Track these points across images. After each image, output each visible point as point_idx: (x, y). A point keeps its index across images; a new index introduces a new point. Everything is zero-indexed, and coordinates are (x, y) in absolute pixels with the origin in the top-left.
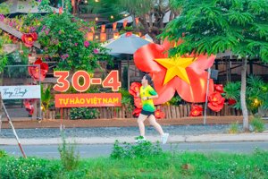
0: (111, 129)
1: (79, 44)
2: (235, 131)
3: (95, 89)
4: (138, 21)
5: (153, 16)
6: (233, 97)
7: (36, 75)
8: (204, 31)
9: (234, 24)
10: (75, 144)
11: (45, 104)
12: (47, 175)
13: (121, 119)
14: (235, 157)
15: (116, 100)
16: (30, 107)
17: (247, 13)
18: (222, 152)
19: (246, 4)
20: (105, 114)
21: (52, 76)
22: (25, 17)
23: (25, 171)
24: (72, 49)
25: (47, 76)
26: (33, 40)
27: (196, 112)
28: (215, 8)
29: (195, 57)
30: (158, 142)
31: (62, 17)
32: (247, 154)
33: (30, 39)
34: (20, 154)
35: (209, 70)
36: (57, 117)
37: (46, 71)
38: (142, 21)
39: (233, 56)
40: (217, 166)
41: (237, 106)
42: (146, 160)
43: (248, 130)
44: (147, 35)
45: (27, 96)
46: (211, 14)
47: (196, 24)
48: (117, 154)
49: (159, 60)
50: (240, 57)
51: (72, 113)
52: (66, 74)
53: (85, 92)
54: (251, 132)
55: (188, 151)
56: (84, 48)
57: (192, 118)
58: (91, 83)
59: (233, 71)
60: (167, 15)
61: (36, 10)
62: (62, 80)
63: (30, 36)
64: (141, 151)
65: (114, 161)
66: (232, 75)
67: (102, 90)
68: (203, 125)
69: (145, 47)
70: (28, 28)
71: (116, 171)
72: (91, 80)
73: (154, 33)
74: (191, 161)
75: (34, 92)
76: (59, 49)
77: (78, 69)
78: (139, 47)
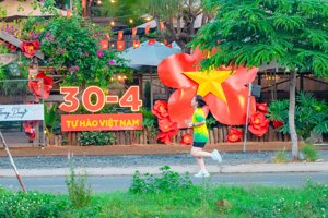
0: (129, 157)
1: (90, 54)
2: (281, 159)
3: (111, 109)
4: (162, 26)
5: (181, 20)
6: (280, 119)
7: (38, 92)
8: (244, 38)
9: (280, 29)
10: (86, 176)
11: (49, 127)
12: (51, 213)
13: (142, 145)
14: (282, 191)
15: (137, 122)
16: (31, 131)
17: (296, 16)
18: (266, 185)
19: (295, 5)
20: (123, 139)
21: (58, 93)
22: (25, 20)
23: (25, 208)
24: (82, 60)
25: (52, 93)
26: (35, 48)
27: (234, 137)
28: (257, 11)
29: (233, 70)
30: (187, 173)
31: (70, 21)
32: (297, 187)
33: (31, 48)
34: (18, 188)
35: (250, 85)
36: (64, 143)
37: (51, 87)
38: (168, 26)
39: (280, 69)
40: (260, 203)
41: (284, 130)
42: (173, 195)
43: (297, 159)
44: (174, 43)
45: (27, 117)
46: (253, 18)
47: (234, 29)
48: (137, 188)
49: (188, 73)
50: (287, 70)
51: (83, 138)
52: (75, 91)
53: (98, 113)
54: (301, 161)
55: (224, 185)
56: (97, 59)
57: (229, 143)
58: (105, 101)
59: (280, 87)
60: (199, 18)
61: (38, 13)
62: (70, 98)
63: (31, 44)
64: (166, 184)
65: (133, 196)
66: (278, 91)
67: (119, 109)
68: (243, 152)
69: (172, 57)
70: (28, 35)
71: (136, 209)
72: (106, 98)
73: (183, 41)
74: (228, 197)
75: (35, 112)
76: (67, 59)
77: (90, 84)
78: (164, 57)
